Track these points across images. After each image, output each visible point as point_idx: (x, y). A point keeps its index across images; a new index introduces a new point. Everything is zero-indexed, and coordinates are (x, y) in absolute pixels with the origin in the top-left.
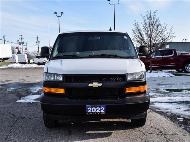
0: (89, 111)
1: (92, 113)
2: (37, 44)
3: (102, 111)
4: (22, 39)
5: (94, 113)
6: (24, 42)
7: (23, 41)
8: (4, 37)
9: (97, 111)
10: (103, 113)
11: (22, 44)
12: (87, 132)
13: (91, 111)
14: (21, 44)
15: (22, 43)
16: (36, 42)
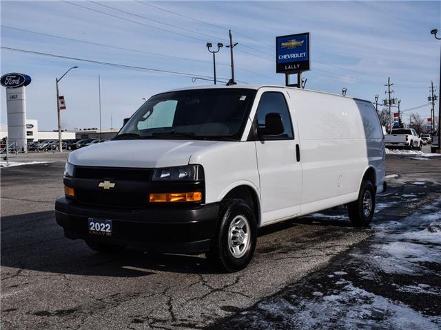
0: (92, 229)
1: (96, 231)
2: (431, 101)
3: (107, 230)
4: (389, 92)
5: (98, 232)
6: (393, 100)
7: (392, 98)
8: (343, 91)
9: (102, 230)
10: (109, 234)
11: (390, 103)
12: (124, 267)
13: (94, 228)
14: (388, 105)
15: (390, 101)
16: (429, 99)
